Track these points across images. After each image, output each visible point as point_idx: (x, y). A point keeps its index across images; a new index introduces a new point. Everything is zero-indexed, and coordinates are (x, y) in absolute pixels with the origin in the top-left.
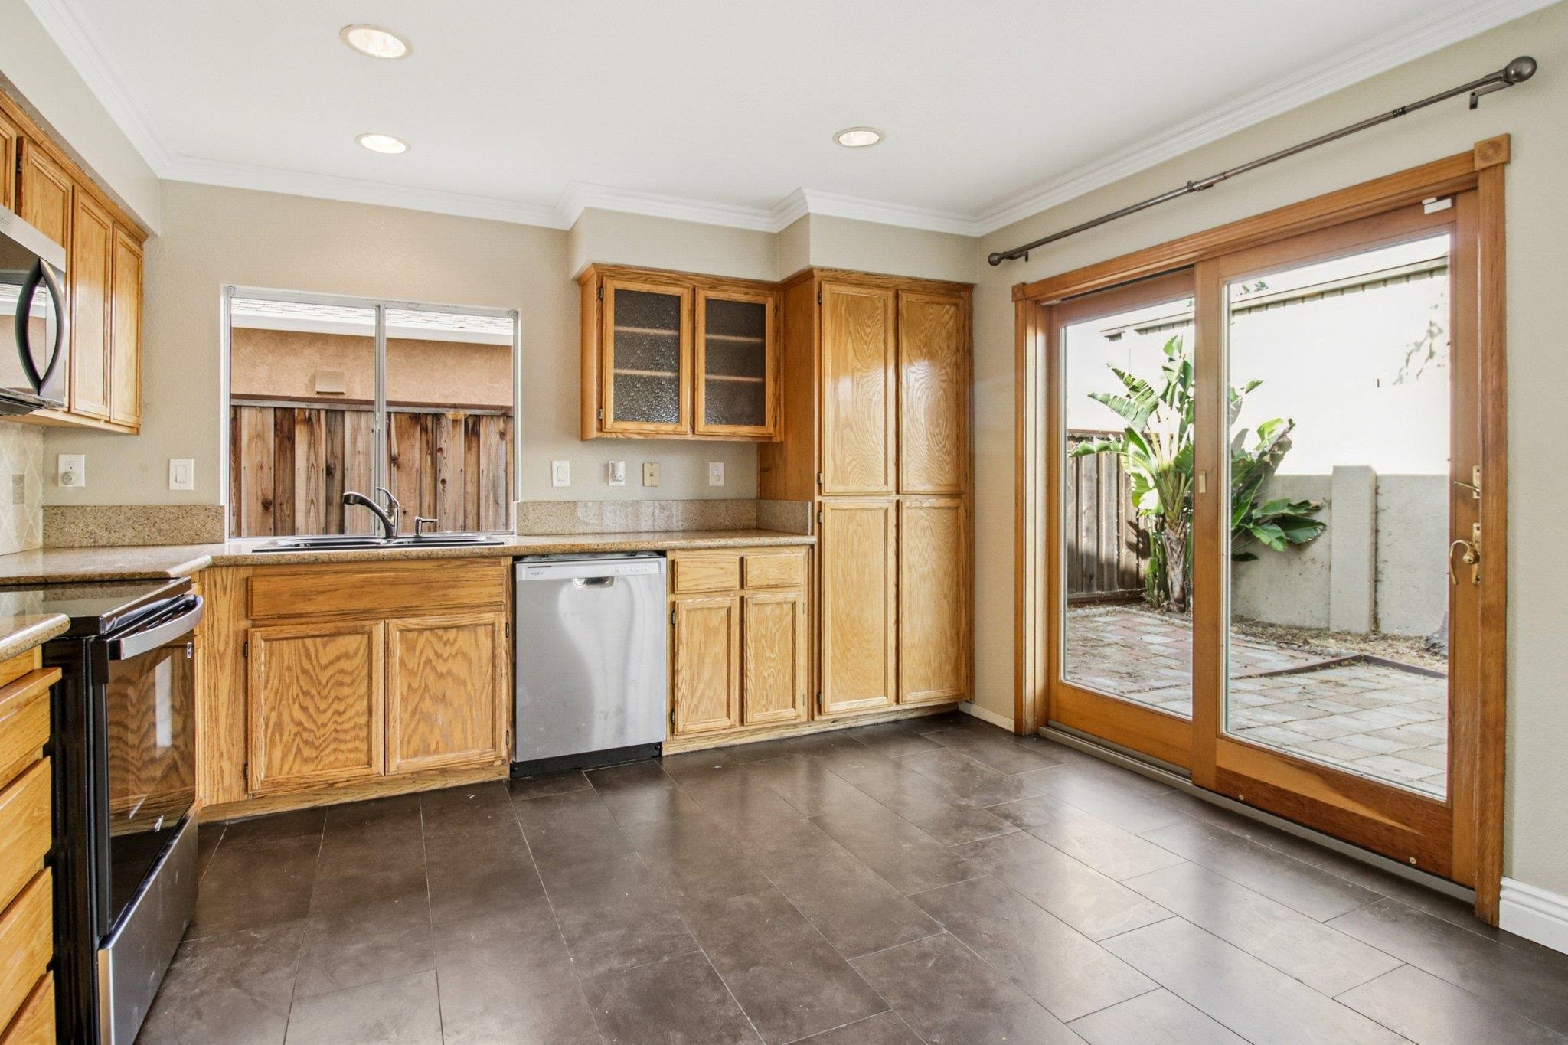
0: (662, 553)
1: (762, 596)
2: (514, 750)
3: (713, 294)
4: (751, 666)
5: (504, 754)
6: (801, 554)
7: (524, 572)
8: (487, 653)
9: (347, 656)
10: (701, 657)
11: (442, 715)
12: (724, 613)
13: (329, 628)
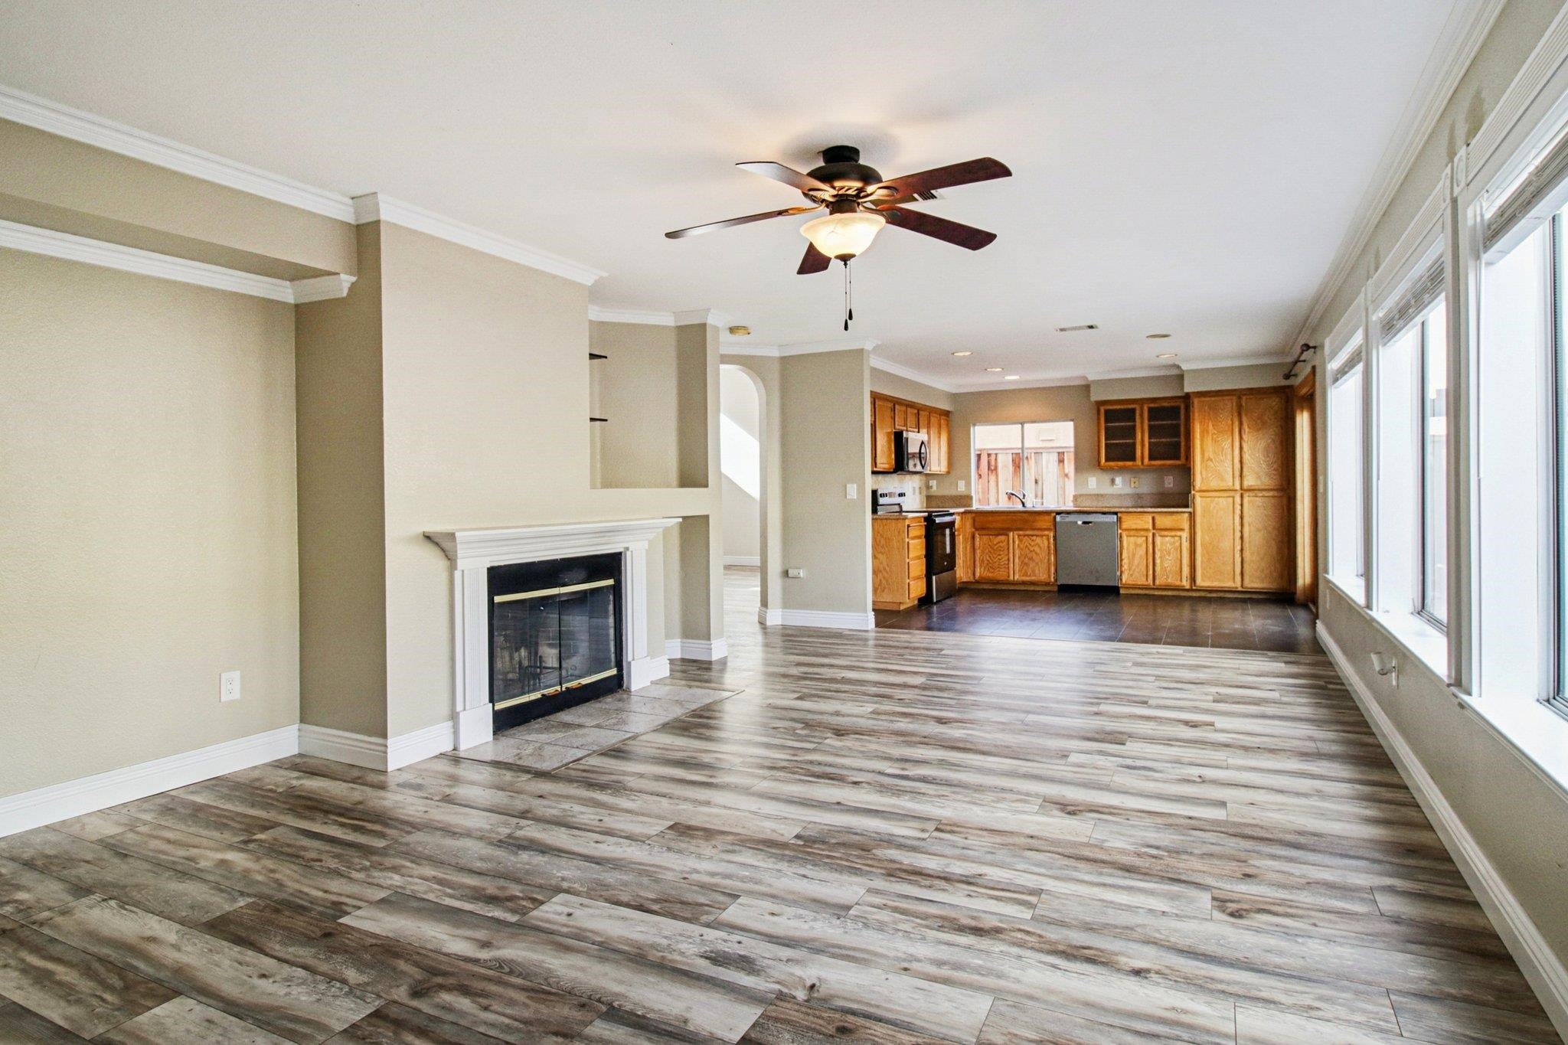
0: (1116, 513)
1: (1163, 533)
2: (1056, 580)
3: (1152, 405)
4: (1158, 561)
5: (1052, 580)
6: (1187, 515)
7: (1058, 518)
8: (1046, 545)
9: (1002, 542)
10: (1134, 555)
11: (1032, 565)
12: (1144, 538)
13: (996, 532)
